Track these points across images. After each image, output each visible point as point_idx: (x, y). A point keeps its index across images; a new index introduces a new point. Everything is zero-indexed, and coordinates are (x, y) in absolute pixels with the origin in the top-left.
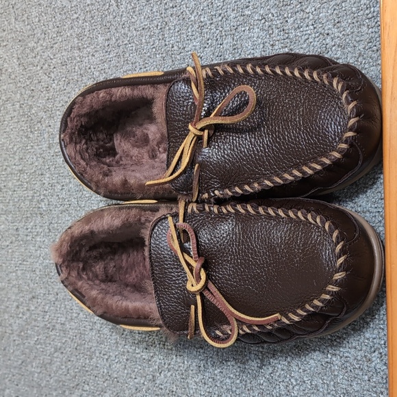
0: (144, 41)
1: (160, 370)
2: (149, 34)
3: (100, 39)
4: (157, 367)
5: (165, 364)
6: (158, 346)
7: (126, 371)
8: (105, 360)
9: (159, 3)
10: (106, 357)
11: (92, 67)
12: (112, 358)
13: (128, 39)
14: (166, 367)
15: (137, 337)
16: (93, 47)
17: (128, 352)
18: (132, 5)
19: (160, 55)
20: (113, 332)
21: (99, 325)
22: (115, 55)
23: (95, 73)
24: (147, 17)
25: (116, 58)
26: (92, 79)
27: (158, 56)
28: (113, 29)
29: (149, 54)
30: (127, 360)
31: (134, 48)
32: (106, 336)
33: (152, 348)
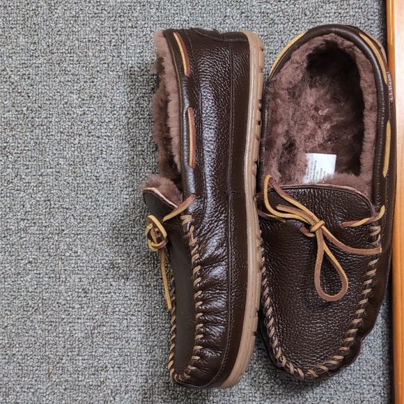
0: (91, 54)
1: (113, 394)
2: (98, 48)
3: (22, 40)
4: (110, 391)
5: (121, 386)
6: (111, 369)
7: (64, 402)
8: (30, 394)
9: (112, 19)
10: (32, 390)
11: (8, 69)
12: (41, 391)
13: (67, 48)
14: (122, 389)
15: (80, 364)
16: (10, 47)
17: (67, 381)
18: (74, 13)
19: (115, 73)
20: (42, 363)
21: (20, 357)
22: (45, 61)
23: (13, 76)
24: (95, 29)
25: (47, 65)
26: (8, 83)
27: (111, 73)
28: (43, 34)
29: (98, 69)
30: (65, 389)
31: (75, 59)
32: (32, 368)
33: (103, 373)
